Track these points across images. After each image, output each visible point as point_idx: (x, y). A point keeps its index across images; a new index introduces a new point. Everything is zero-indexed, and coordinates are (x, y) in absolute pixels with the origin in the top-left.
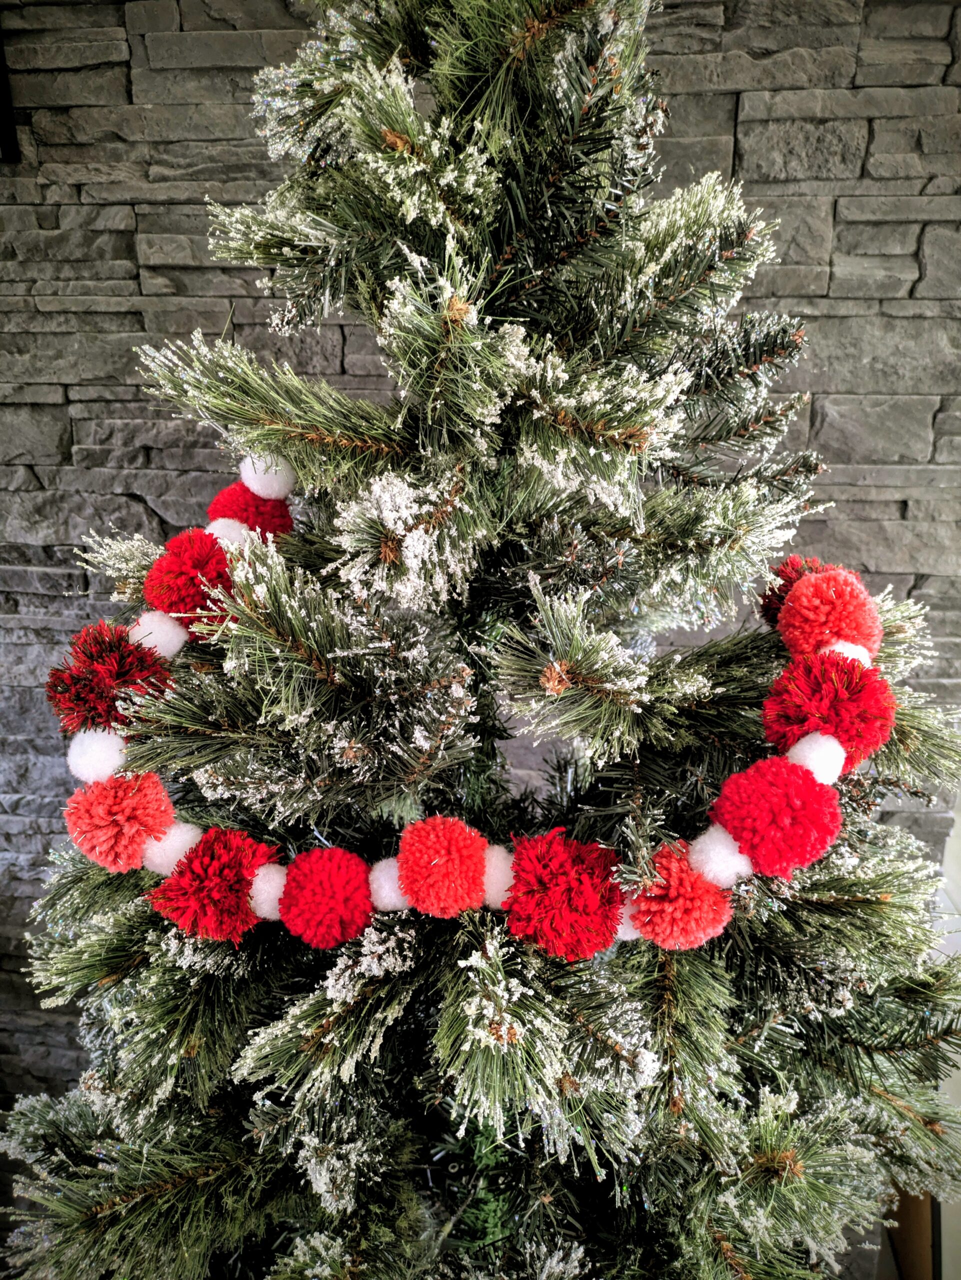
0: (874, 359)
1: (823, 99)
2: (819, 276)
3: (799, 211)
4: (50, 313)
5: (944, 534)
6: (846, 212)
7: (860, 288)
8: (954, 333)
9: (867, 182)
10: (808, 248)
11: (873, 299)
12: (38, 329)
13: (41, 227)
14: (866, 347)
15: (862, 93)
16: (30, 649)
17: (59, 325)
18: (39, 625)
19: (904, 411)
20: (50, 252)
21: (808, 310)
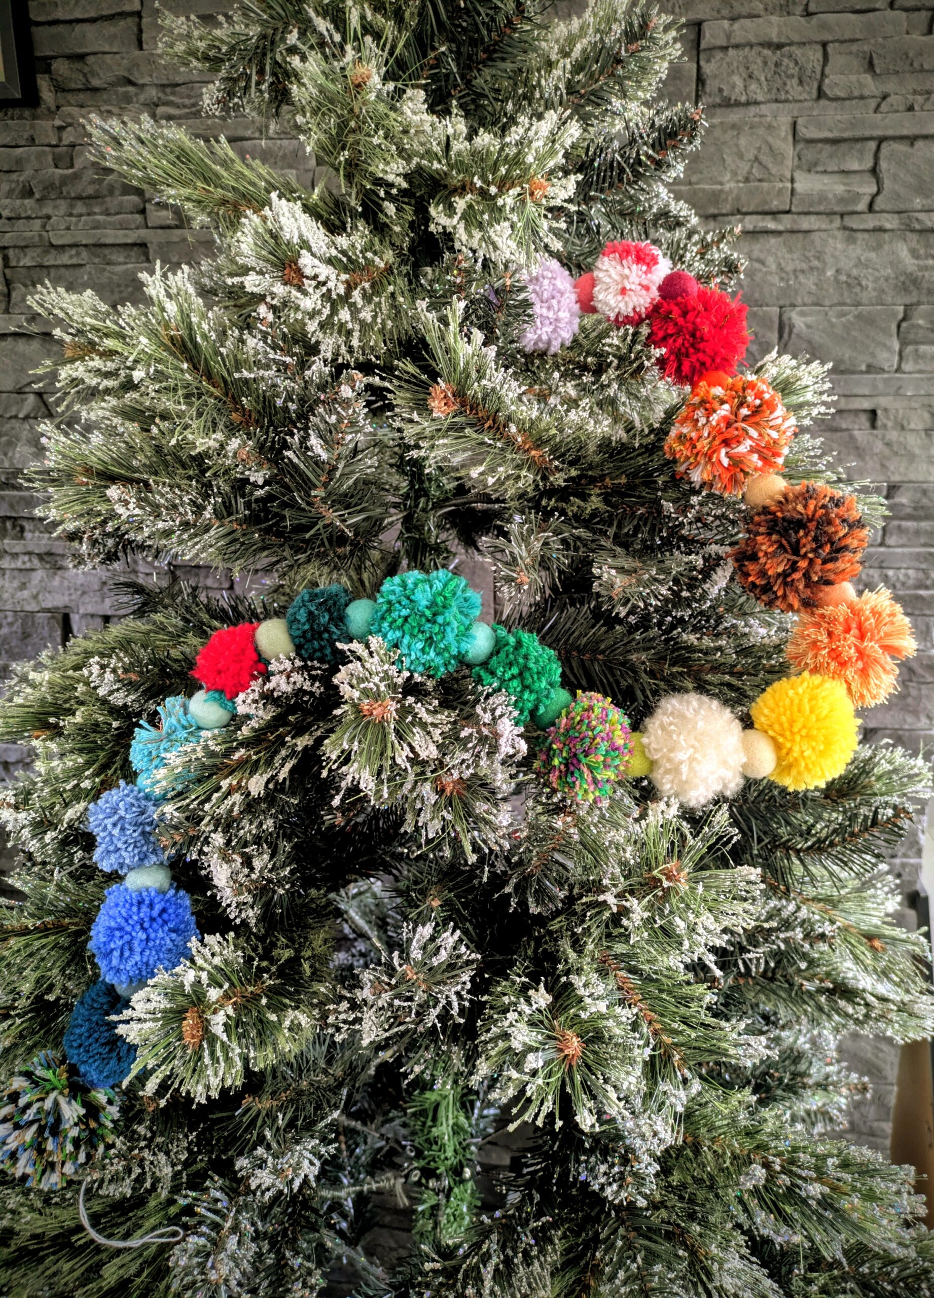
0: (838, 271)
1: (779, 26)
2: (780, 191)
3: (761, 131)
4: (63, 247)
5: (913, 441)
6: (804, 130)
7: (820, 202)
8: (914, 244)
9: (823, 102)
10: (770, 166)
11: (835, 213)
12: (51, 262)
13: (56, 167)
14: (829, 260)
15: (815, 20)
16: (34, 574)
17: (71, 257)
18: (43, 550)
19: (867, 321)
20: (64, 190)
21: (771, 225)
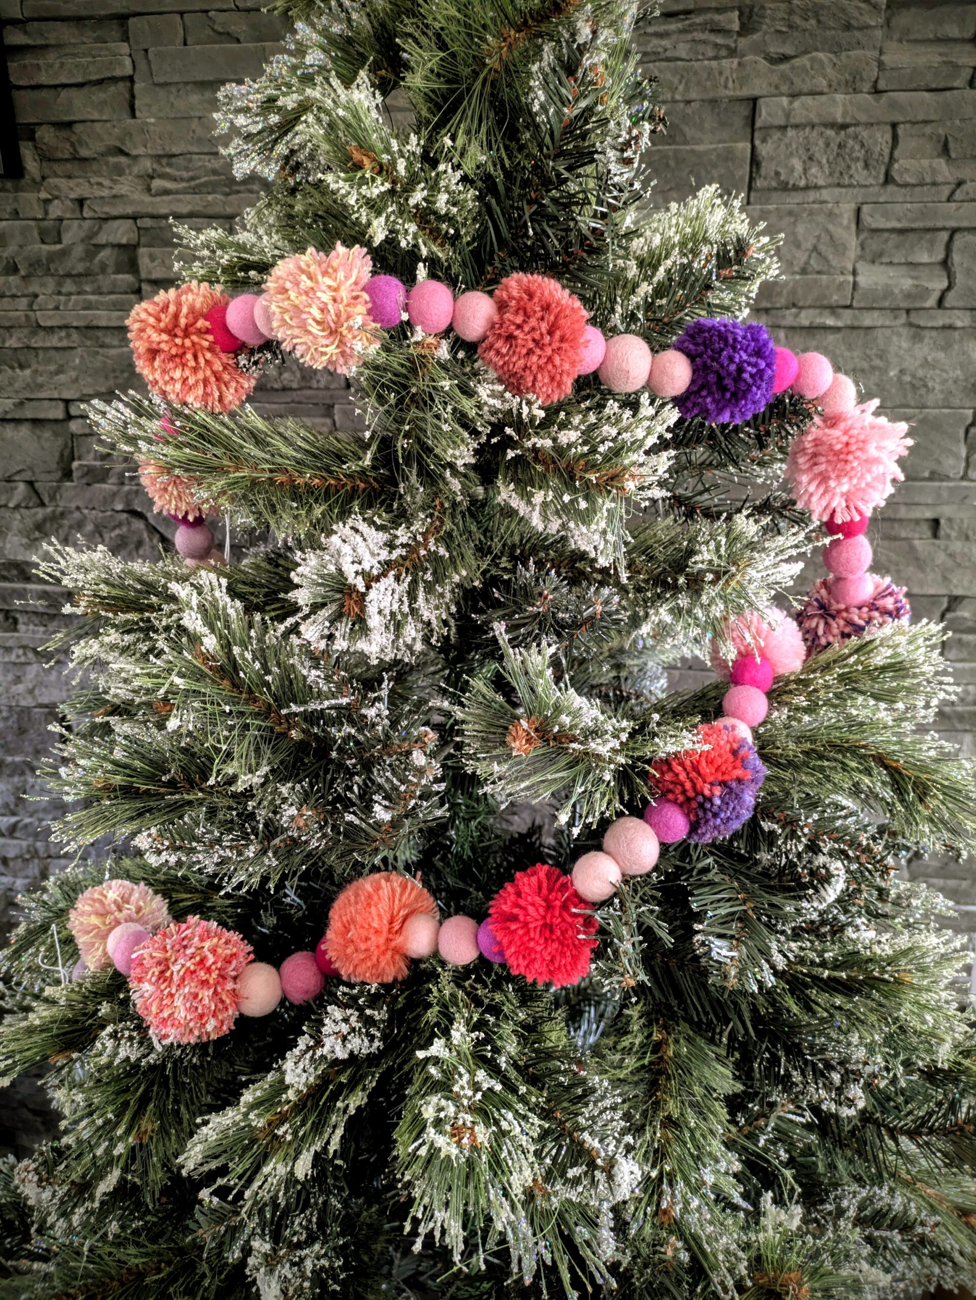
0: (902, 372)
1: (844, 105)
2: (842, 285)
3: (821, 219)
4: (51, 328)
6: (869, 219)
7: (885, 298)
9: (891, 188)
10: (830, 257)
11: (899, 309)
12: (39, 344)
13: (43, 242)
14: (894, 360)
15: (884, 98)
16: (29, 668)
17: (61, 339)
18: (38, 644)
19: (934, 426)
20: (52, 267)
21: (830, 322)
